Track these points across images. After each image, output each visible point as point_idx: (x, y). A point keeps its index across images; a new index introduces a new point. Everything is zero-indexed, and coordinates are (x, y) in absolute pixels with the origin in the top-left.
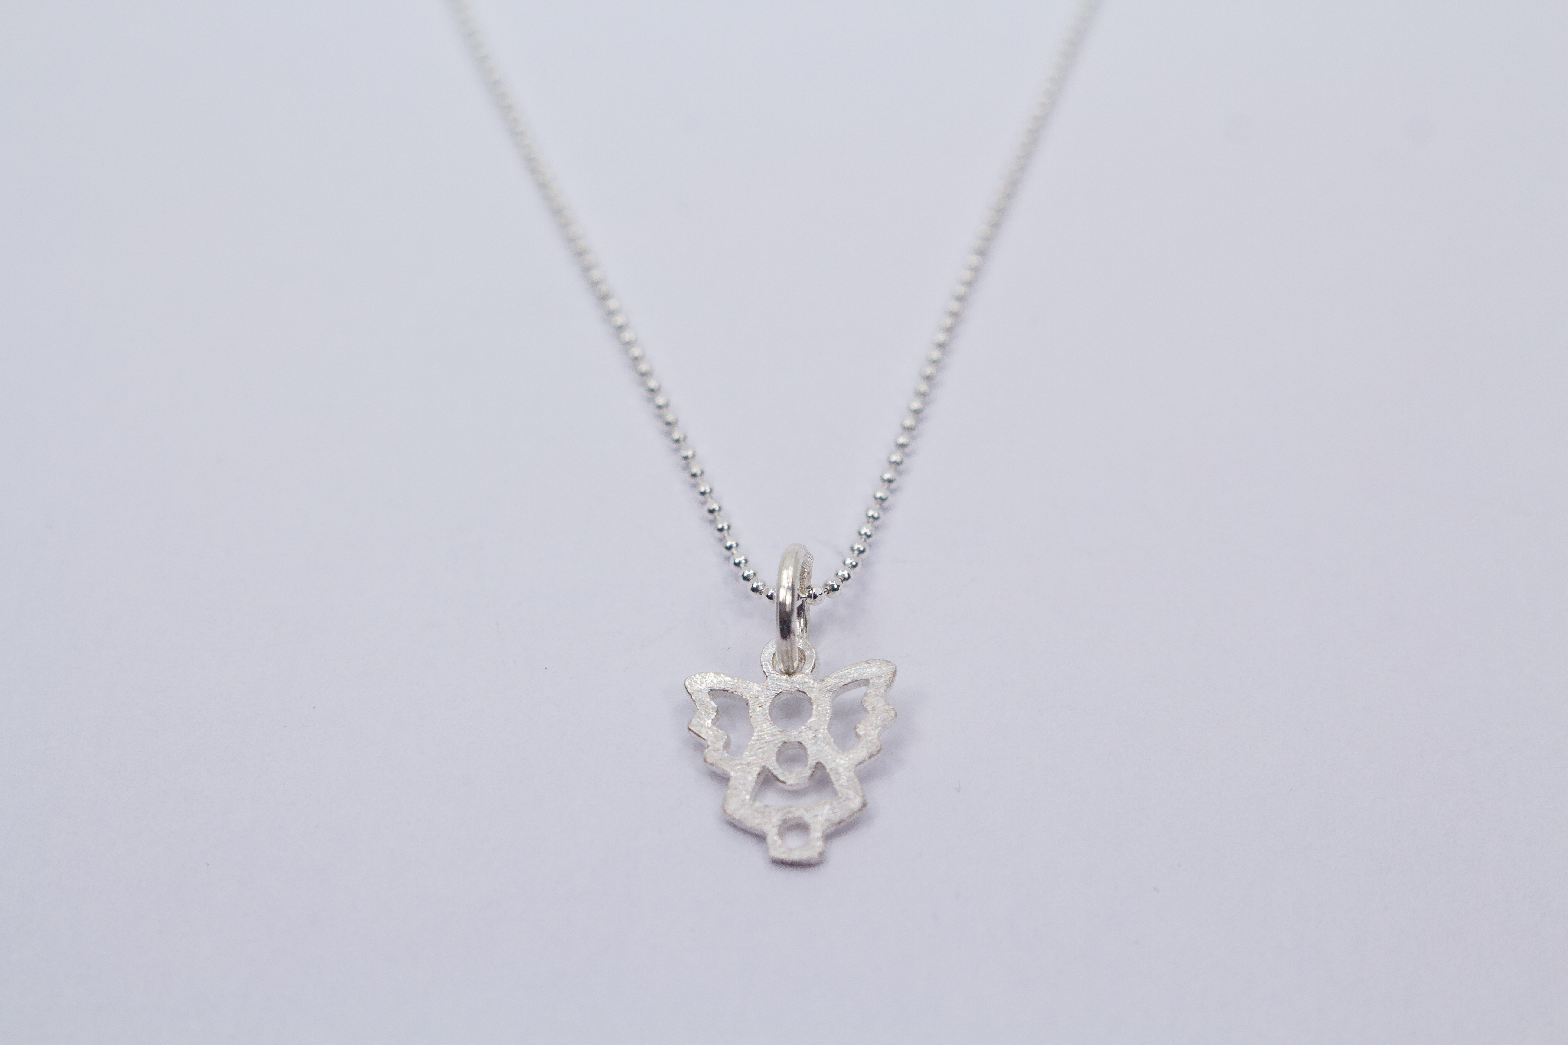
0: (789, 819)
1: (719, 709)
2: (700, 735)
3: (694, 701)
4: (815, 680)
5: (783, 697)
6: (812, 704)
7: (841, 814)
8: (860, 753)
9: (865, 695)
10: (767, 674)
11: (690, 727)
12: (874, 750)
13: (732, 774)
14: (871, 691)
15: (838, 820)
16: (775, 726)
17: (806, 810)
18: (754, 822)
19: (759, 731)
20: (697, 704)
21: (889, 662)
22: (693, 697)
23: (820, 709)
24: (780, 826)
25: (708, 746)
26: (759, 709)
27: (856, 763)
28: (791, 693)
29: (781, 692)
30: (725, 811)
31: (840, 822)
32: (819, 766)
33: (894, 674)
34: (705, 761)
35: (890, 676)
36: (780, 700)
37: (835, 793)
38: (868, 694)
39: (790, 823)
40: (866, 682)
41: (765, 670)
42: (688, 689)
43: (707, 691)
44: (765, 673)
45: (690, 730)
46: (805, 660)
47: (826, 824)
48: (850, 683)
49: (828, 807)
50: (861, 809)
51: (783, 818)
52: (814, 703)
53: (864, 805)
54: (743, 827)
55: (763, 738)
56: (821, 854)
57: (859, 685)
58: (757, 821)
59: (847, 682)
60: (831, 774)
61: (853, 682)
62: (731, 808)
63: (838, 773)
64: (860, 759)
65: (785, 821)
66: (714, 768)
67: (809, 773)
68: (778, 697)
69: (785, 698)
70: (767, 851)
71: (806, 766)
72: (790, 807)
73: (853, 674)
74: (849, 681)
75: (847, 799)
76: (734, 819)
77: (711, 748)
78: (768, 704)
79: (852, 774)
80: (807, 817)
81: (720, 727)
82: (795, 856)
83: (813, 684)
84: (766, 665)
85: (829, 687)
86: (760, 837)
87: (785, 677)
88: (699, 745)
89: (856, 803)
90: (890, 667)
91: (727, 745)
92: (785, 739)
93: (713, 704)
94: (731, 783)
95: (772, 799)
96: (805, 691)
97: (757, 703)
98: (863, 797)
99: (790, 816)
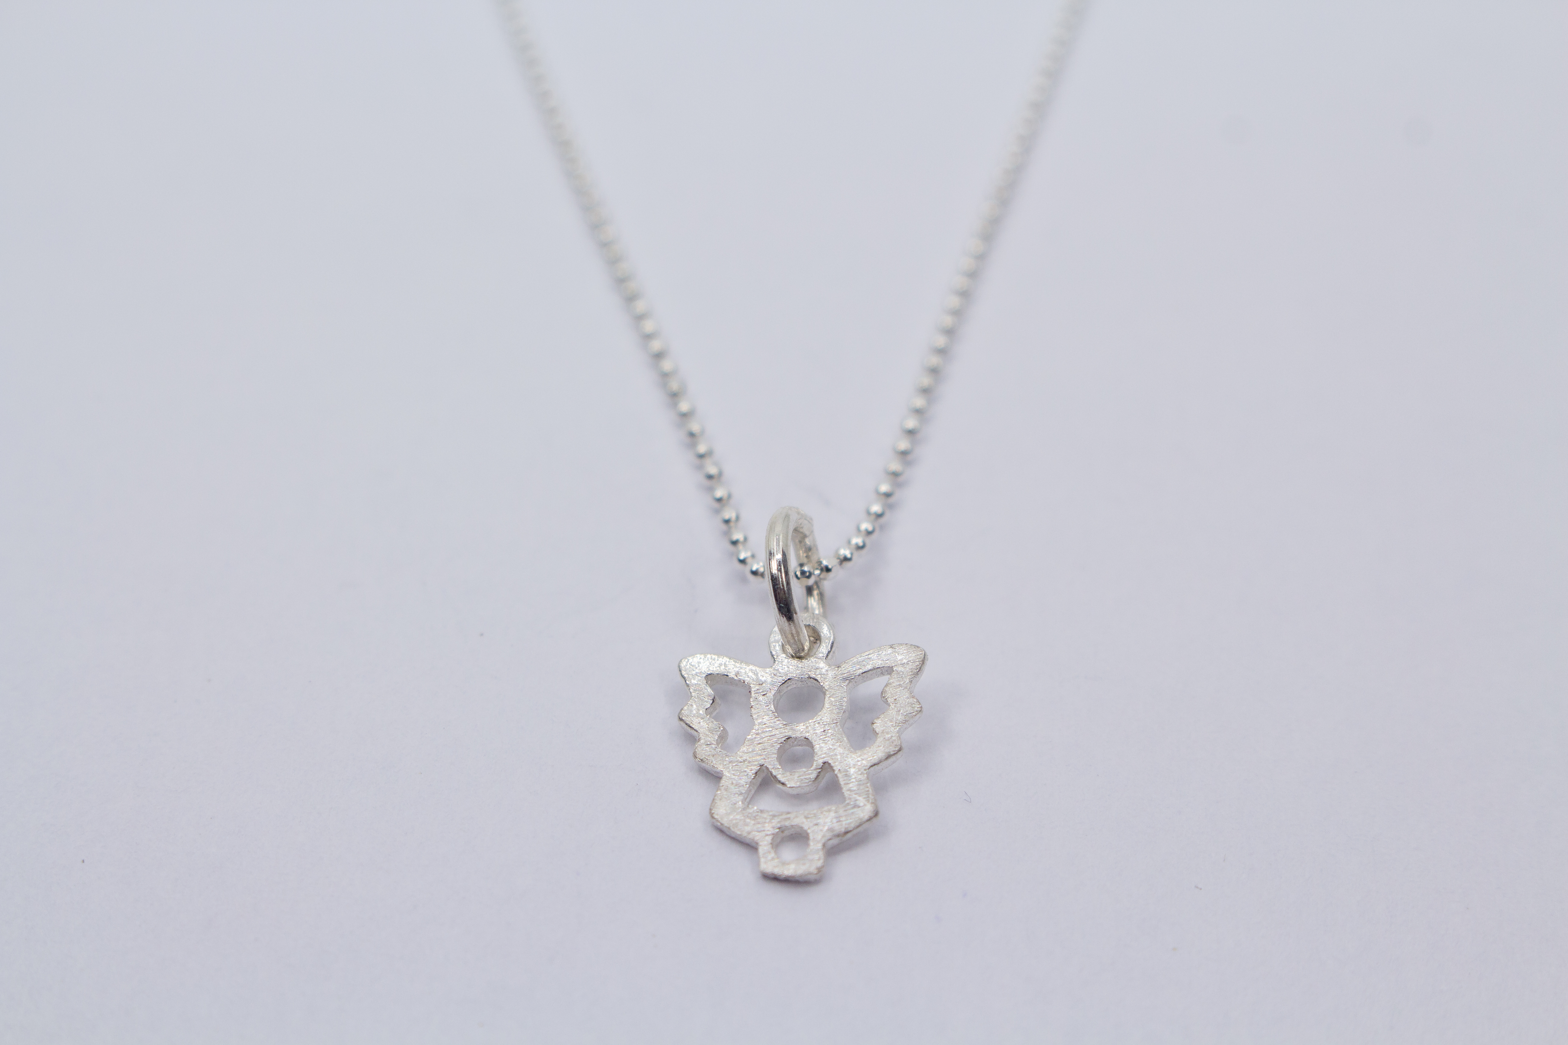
0: (787, 828)
1: (716, 697)
2: (691, 725)
3: (688, 685)
4: (830, 665)
5: (792, 686)
6: (825, 694)
7: (848, 822)
8: (875, 752)
9: (886, 686)
10: (775, 657)
11: (681, 717)
12: (892, 749)
13: (726, 773)
14: (894, 680)
15: (843, 830)
16: (780, 718)
17: (806, 818)
18: (746, 829)
19: (760, 724)
20: (691, 690)
21: (918, 647)
22: (687, 682)
23: (833, 699)
24: (775, 835)
25: (699, 740)
26: (761, 698)
27: (870, 764)
28: (801, 680)
29: (789, 679)
30: (712, 816)
31: (846, 833)
32: (826, 766)
33: (923, 661)
34: (696, 757)
35: (918, 663)
36: (789, 688)
37: (844, 799)
38: (890, 684)
39: (787, 833)
40: (888, 670)
41: (774, 653)
42: (683, 673)
43: (704, 675)
44: (773, 656)
45: (681, 719)
46: (820, 641)
47: (829, 835)
48: (870, 670)
49: (832, 814)
50: (870, 819)
51: (779, 825)
52: (827, 693)
53: (876, 814)
54: (733, 835)
55: (763, 732)
56: (819, 870)
57: (882, 674)
58: (747, 829)
59: (866, 669)
60: (839, 775)
61: (874, 669)
62: (722, 812)
63: (847, 775)
64: (875, 759)
65: (782, 829)
66: (703, 764)
67: (813, 776)
68: (785, 685)
69: (795, 686)
70: (758, 864)
71: (812, 765)
72: (788, 813)
73: (876, 660)
74: (869, 667)
75: (856, 806)
76: (722, 824)
77: (702, 741)
78: (773, 692)
79: (863, 777)
80: (806, 825)
81: (716, 718)
82: (789, 871)
83: (827, 671)
84: (775, 646)
85: (845, 675)
86: (751, 847)
87: (795, 662)
88: (690, 736)
89: (866, 811)
90: (918, 654)
91: (723, 737)
92: (790, 734)
93: (710, 690)
94: (723, 782)
95: (768, 803)
96: (819, 679)
97: (761, 691)
98: (874, 803)
99: (787, 823)
